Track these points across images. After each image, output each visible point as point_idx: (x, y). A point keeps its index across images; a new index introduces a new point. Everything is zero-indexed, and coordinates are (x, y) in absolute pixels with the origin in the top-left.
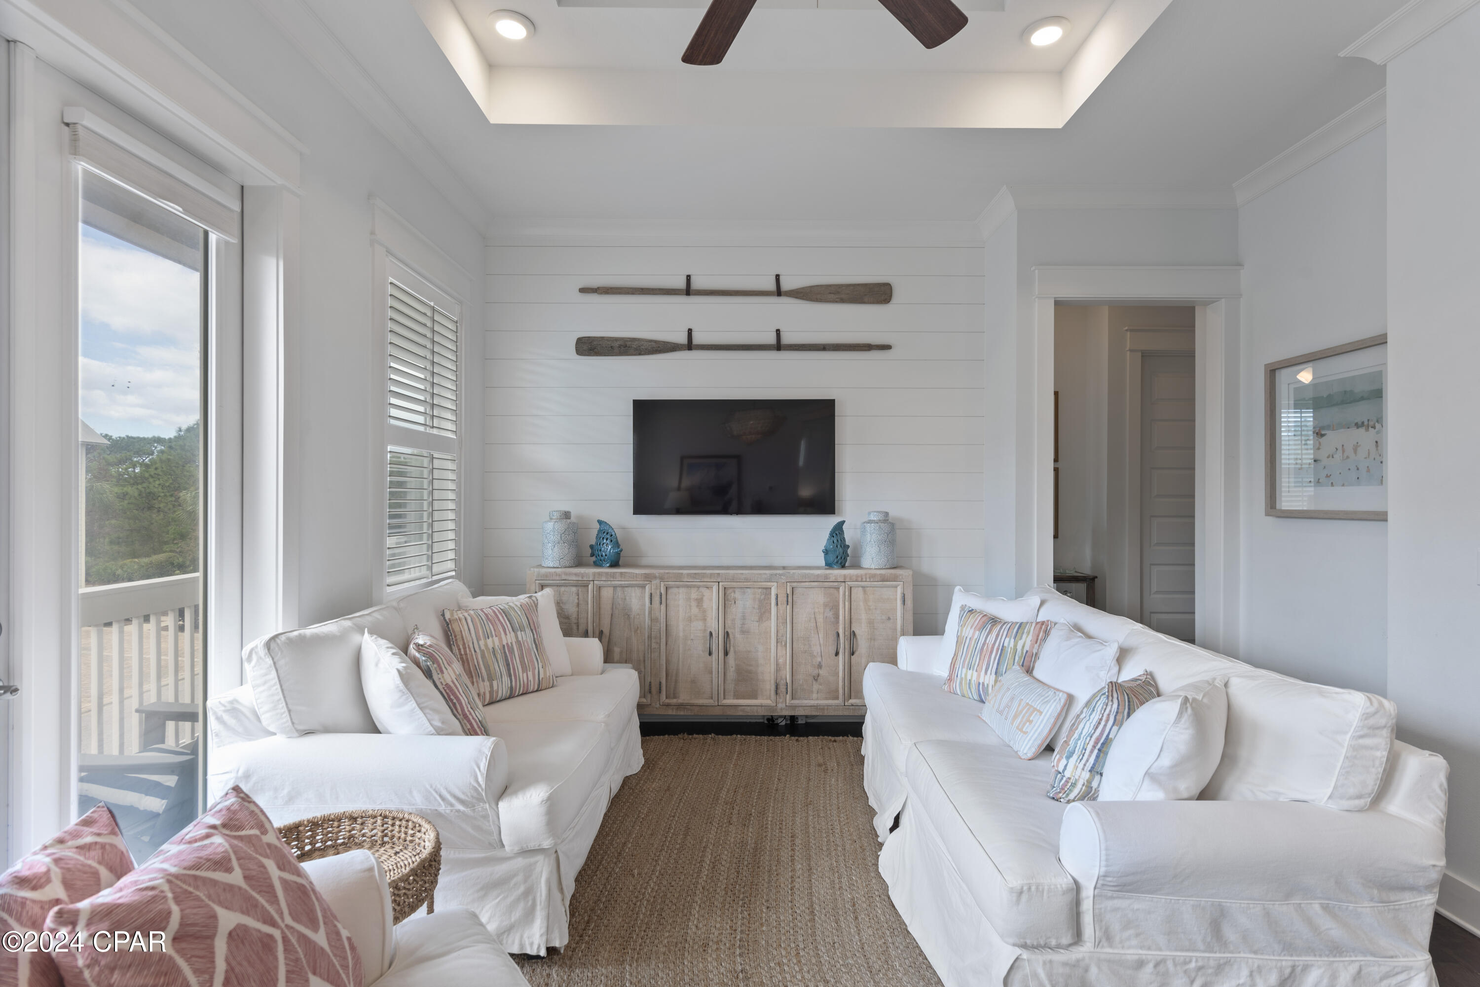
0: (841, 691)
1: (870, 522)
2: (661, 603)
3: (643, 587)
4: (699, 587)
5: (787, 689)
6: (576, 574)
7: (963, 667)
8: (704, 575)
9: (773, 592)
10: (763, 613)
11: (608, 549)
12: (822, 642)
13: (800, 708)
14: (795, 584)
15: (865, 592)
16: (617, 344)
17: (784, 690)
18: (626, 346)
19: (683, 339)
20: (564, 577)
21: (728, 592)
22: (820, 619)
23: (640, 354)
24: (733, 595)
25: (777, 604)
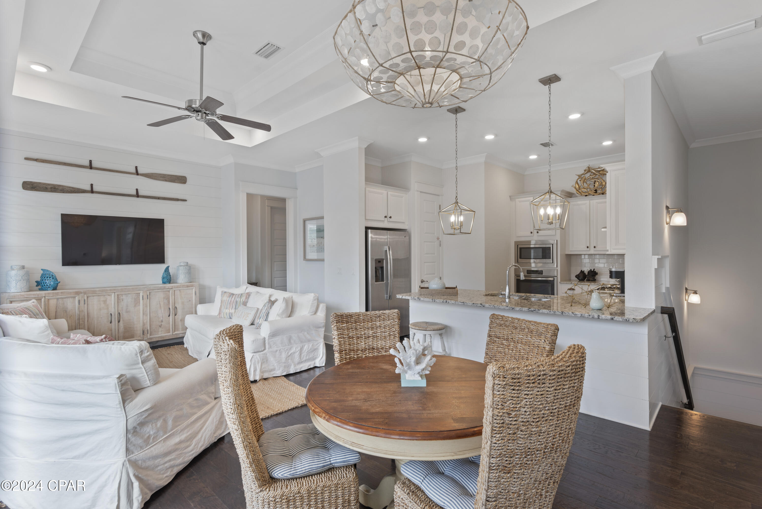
0: (171, 329)
1: (181, 266)
2: (85, 304)
3: (75, 297)
4: (104, 295)
5: (148, 332)
6: (34, 295)
7: (224, 309)
8: (107, 290)
9: (141, 295)
10: (137, 303)
11: (49, 282)
12: (163, 312)
13: (154, 339)
14: (151, 291)
15: (180, 292)
16: (49, 187)
17: (147, 333)
18: (55, 188)
19: (88, 188)
20: (25, 296)
21: (119, 296)
22: (162, 304)
23: (63, 193)
24: (122, 297)
25: (143, 299)
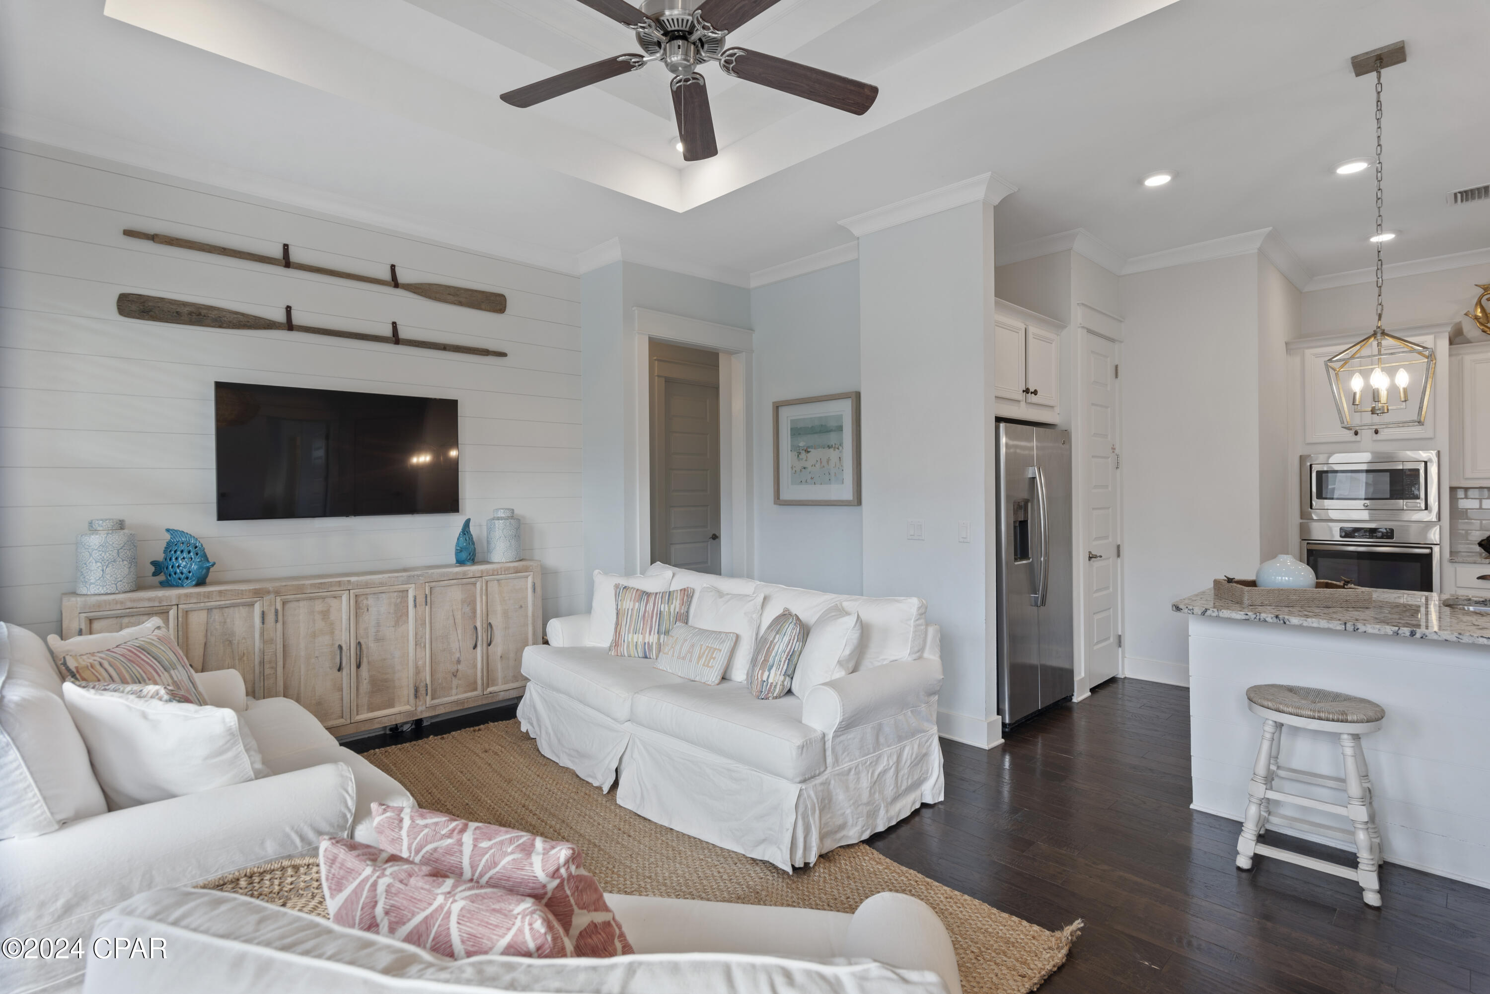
0: (479, 682)
1: (498, 519)
2: (277, 621)
3: (252, 605)
4: (324, 598)
5: (427, 690)
6: (149, 600)
7: (629, 632)
8: (331, 584)
9: (411, 594)
10: (400, 615)
11: (186, 564)
12: (460, 637)
13: (441, 707)
14: (434, 584)
15: (499, 584)
16: (186, 310)
17: (424, 692)
18: (200, 314)
19: (279, 316)
20: (129, 605)
21: (360, 599)
22: (459, 616)
23: (220, 327)
24: (365, 602)
25: (415, 606)
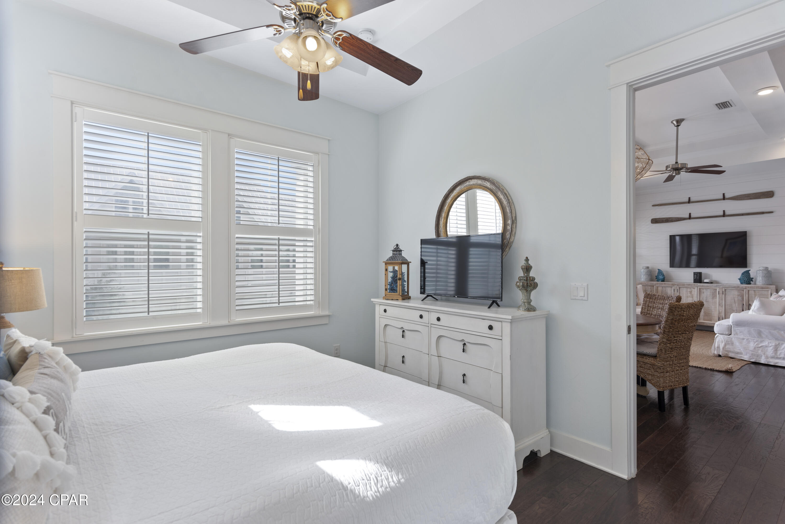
1: (760, 270)
2: (678, 292)
3: (672, 287)
4: (690, 288)
6: (650, 283)
8: (692, 285)
9: (718, 290)
10: (714, 296)
11: (661, 277)
12: (737, 306)
14: (726, 288)
15: (755, 291)
16: (664, 220)
17: (722, 319)
18: (667, 220)
19: (688, 216)
20: (647, 284)
21: (701, 290)
22: (736, 299)
23: (672, 222)
24: (703, 291)
25: (719, 294)
